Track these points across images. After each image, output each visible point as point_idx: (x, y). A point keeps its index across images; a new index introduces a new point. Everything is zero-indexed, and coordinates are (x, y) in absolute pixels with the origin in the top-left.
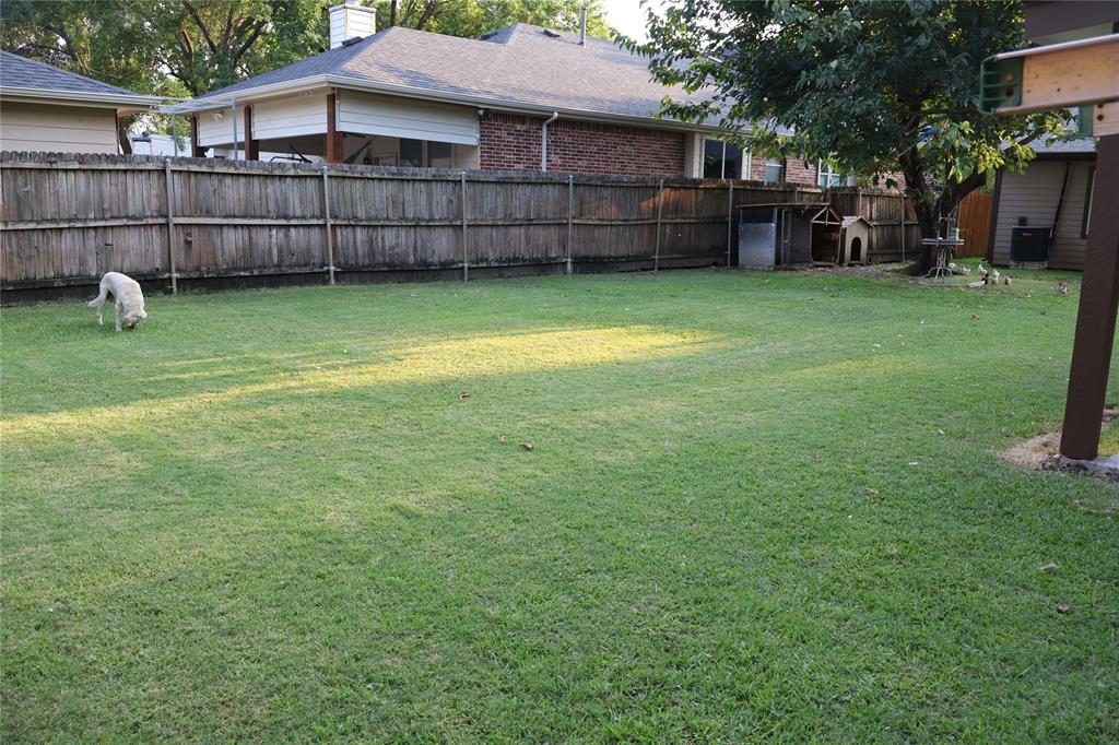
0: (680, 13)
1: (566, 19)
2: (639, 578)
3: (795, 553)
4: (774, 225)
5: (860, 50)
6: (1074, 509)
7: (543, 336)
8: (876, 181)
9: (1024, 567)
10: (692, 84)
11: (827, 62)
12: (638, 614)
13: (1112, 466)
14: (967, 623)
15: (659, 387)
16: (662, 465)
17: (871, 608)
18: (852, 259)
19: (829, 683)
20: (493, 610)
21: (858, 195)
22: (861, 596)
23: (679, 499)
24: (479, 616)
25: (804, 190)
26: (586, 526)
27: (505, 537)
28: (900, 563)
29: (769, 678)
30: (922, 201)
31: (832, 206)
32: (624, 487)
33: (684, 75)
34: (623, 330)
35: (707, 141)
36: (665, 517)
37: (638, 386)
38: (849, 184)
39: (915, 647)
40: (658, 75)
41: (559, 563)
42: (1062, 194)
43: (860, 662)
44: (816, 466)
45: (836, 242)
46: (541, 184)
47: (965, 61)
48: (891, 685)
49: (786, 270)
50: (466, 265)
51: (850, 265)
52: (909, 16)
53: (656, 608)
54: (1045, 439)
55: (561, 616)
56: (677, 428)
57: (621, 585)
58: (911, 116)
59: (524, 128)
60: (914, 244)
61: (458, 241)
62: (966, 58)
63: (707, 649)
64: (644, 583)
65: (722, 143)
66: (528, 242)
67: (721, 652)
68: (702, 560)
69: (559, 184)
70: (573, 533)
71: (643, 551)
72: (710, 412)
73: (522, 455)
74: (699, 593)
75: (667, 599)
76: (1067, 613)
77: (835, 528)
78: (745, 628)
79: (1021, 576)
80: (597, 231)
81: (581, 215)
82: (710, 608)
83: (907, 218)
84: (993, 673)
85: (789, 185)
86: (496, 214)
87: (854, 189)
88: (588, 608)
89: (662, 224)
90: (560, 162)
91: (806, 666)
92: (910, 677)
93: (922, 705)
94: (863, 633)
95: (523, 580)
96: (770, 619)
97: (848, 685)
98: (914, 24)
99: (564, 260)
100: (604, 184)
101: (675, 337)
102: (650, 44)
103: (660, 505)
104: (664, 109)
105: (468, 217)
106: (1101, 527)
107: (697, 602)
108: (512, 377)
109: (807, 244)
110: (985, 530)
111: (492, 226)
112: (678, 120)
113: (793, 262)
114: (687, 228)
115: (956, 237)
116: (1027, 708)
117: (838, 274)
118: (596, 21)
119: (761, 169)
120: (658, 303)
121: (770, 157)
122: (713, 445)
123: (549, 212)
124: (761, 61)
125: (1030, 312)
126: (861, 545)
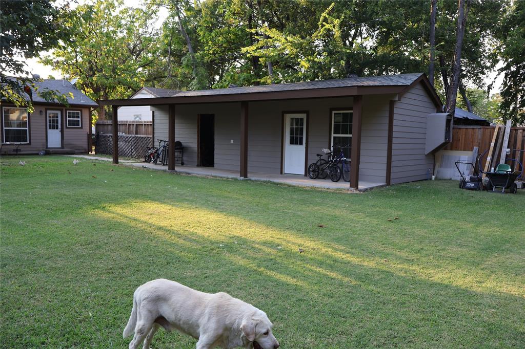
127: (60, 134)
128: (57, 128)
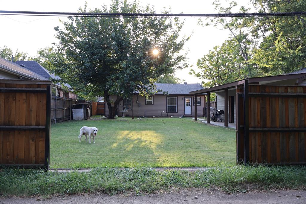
4: (83, 109)
18: (89, 116)
49: (85, 120)
89: (65, 109)
127: (191, 108)
128: (189, 106)
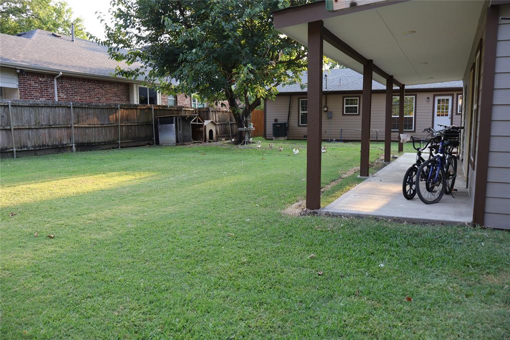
0: (121, 26)
1: (64, 30)
2: (118, 296)
3: (199, 269)
4: (174, 125)
5: (205, 45)
6: (316, 230)
7: (60, 181)
8: (216, 104)
9: (301, 258)
10: (130, 61)
11: (191, 50)
12: (118, 316)
13: (327, 211)
14: (282, 288)
15: (124, 200)
16: (128, 236)
17: (238, 289)
18: (210, 139)
19: (223, 331)
20: (28, 330)
21: (209, 111)
22: (233, 284)
23: (138, 251)
24: (19, 336)
25: (186, 109)
26: (86, 273)
27: (36, 287)
28: (249, 265)
29: (192, 336)
30: (236, 112)
31: (199, 116)
32: (107, 250)
33: (126, 56)
34: (104, 175)
35: (140, 88)
36: (130, 262)
37: (113, 200)
38: (205, 106)
39: (261, 304)
40: (113, 56)
41: (71, 295)
42: (290, 109)
43: (237, 317)
44: (204, 227)
45: (202, 131)
46: (55, 107)
47: (248, 51)
48: (253, 325)
49: (181, 145)
50: (15, 150)
51: (209, 142)
52: (224, 31)
53: (129, 310)
54: (299, 203)
55: (72, 326)
56: (134, 217)
57: (108, 302)
58: (229, 75)
59: (43, 80)
60: (235, 132)
61: (9, 138)
62: (248, 49)
63: (158, 327)
64: (121, 298)
65: (147, 88)
66: (50, 137)
67: (166, 327)
68: (152, 280)
69: (65, 107)
70: (78, 278)
71: (120, 281)
72: (151, 208)
73: (48, 242)
74: (152, 297)
75: (134, 304)
76: (322, 275)
77: (217, 254)
78: (177, 311)
79: (301, 262)
80: (87, 131)
81: (78, 122)
82: (158, 304)
83: (231, 121)
84: (297, 309)
85: (179, 107)
86: (31, 122)
87: (208, 109)
88: (89, 318)
89: (121, 126)
90: (65, 97)
91: (211, 325)
92: (261, 319)
93: (269, 332)
94: (236, 302)
95: (48, 309)
96: (190, 304)
97: (233, 330)
98: (226, 34)
99: (71, 145)
100: (89, 107)
101: (131, 176)
102: (107, 41)
103: (128, 256)
104: (117, 72)
105: (14, 124)
106: (328, 236)
107: (151, 302)
108: (42, 202)
109: (189, 133)
110: (283, 245)
111: (29, 129)
112: (125, 77)
113: (184, 141)
114: (133, 128)
115: (252, 127)
116: (315, 323)
117: (205, 146)
118: (80, 32)
119: (166, 100)
120: (122, 162)
121: (170, 94)
122: (153, 223)
123: (61, 121)
124: (161, 50)
125: (284, 156)
126: (230, 260)
127: (450, 120)
